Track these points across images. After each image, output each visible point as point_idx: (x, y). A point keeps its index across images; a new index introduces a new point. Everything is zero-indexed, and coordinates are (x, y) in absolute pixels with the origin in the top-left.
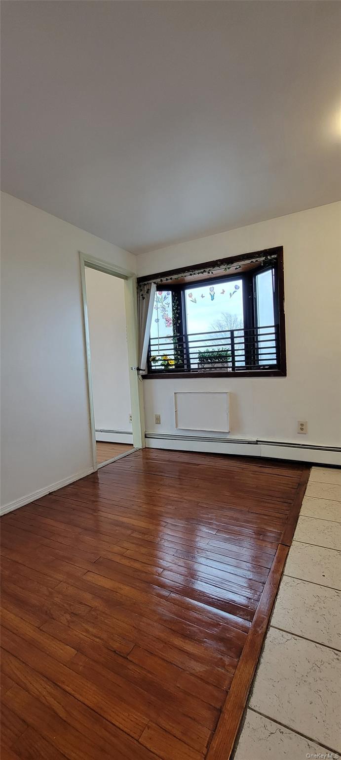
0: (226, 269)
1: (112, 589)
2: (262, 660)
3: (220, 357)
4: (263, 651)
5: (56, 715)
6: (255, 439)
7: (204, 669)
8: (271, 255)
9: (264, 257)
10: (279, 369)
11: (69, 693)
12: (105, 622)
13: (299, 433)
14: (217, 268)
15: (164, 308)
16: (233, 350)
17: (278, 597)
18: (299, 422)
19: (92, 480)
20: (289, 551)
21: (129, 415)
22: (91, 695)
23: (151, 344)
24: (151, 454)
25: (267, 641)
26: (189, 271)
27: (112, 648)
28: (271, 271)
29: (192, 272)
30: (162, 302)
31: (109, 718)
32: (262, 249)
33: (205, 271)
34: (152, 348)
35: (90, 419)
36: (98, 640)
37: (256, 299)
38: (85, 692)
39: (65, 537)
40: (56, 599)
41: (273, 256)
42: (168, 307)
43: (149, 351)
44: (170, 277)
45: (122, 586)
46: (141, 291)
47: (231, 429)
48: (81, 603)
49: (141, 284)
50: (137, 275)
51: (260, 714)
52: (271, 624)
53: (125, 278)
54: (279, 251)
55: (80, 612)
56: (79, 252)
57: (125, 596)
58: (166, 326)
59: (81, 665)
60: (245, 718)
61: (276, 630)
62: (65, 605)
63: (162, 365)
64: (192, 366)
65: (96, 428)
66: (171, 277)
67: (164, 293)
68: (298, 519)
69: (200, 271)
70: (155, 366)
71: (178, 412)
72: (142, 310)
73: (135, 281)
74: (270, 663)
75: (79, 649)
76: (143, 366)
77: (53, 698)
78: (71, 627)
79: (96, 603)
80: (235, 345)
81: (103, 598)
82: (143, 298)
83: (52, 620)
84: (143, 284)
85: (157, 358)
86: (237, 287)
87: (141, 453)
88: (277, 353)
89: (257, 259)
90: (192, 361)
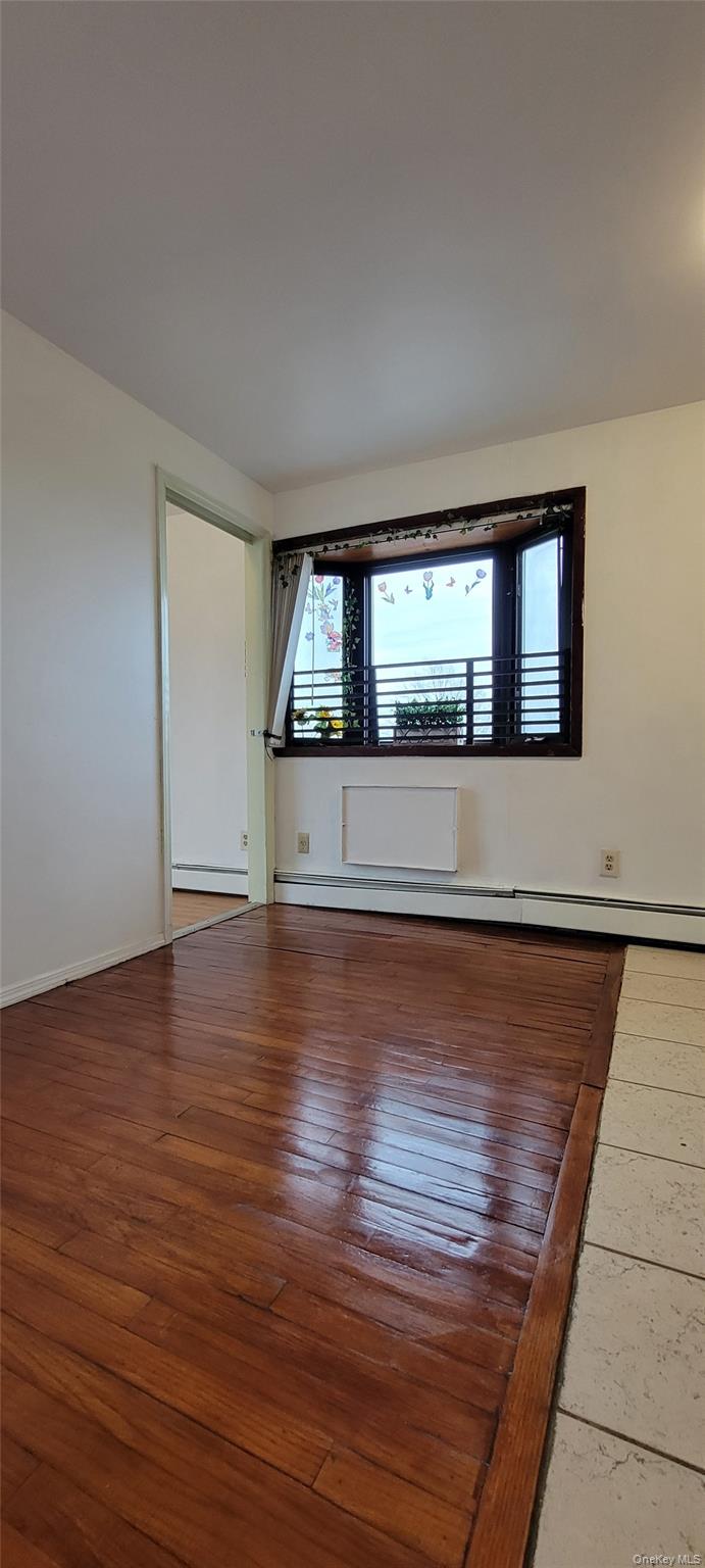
0: (464, 529)
1: (224, 1170)
2: (575, 1311)
3: (442, 714)
4: (575, 1293)
5: (106, 1436)
6: (509, 887)
7: (450, 1330)
8: (559, 504)
9: (545, 507)
10: (567, 742)
11: (136, 1387)
12: (212, 1237)
13: (602, 875)
14: (445, 527)
15: (325, 610)
16: (470, 701)
17: (593, 1185)
18: (603, 851)
19: (160, 960)
20: (603, 1098)
21: (242, 832)
22: (192, 1391)
23: (295, 684)
24: (287, 915)
25: (581, 1273)
26: (386, 531)
27: (233, 1288)
28: (556, 540)
29: (393, 533)
30: (322, 597)
31: (239, 1439)
32: (543, 491)
33: (419, 533)
34: (297, 693)
35: (162, 831)
36: (197, 1273)
37: (520, 598)
38: (176, 1384)
39: (109, 1067)
40: (94, 1190)
41: (564, 507)
42: (335, 609)
43: (291, 699)
44: (345, 542)
45: (246, 1164)
46: (281, 568)
47: (460, 865)
48: (153, 1198)
49: (280, 554)
50: (274, 536)
51: (587, 1422)
52: (586, 1238)
53: (249, 538)
54: (576, 496)
55: (151, 1216)
56: (156, 468)
57: (253, 1182)
58: (329, 650)
59: (162, 1327)
60: (554, 1432)
61: (597, 1249)
62: (116, 1202)
63: (317, 729)
64: (382, 734)
65: (175, 861)
66: (347, 542)
67: (328, 579)
68: (613, 1039)
69: (408, 533)
70: (302, 731)
71: (349, 829)
72: (280, 611)
73: (269, 547)
74: (594, 1317)
75: (155, 1292)
76: (278, 728)
77: (97, 1397)
78: (133, 1246)
79: (189, 1198)
80: (475, 691)
81: (203, 1188)
82: (285, 585)
83: (87, 1232)
84: (284, 554)
85: (308, 714)
86: (480, 574)
87: (263, 913)
88: (562, 710)
89: (531, 512)
90: (381, 722)
